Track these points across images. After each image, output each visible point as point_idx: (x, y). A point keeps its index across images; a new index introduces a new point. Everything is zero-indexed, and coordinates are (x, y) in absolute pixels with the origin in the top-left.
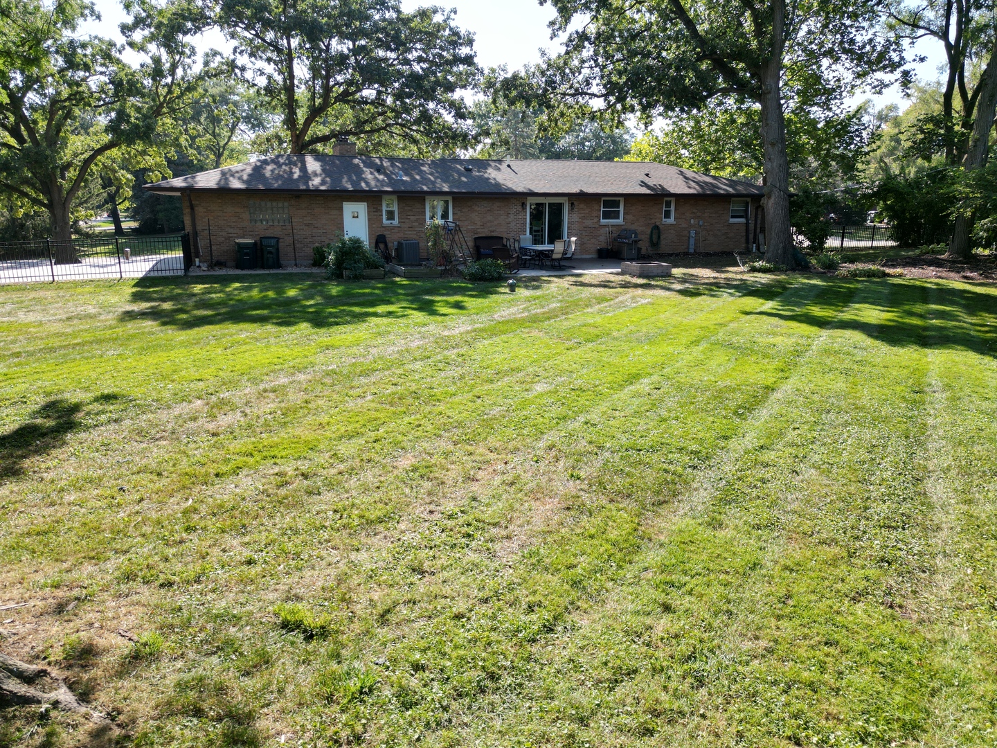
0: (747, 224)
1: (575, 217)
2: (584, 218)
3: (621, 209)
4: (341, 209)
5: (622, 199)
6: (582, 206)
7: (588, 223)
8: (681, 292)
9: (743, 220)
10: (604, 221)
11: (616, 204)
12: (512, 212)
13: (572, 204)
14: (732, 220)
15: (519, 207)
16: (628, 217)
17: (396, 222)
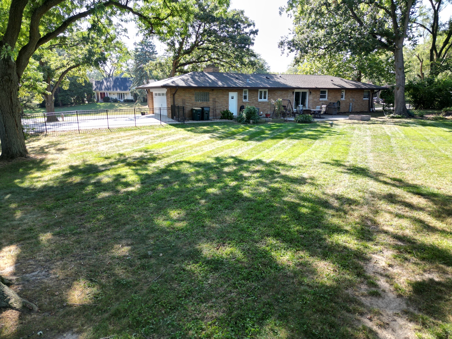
0: (369, 100)
1: (311, 98)
2: (314, 98)
3: (327, 94)
4: (228, 95)
5: (327, 90)
6: (314, 93)
7: (315, 100)
8: (400, 125)
9: (367, 99)
10: (321, 99)
11: (324, 92)
12: (289, 95)
13: (310, 92)
14: (364, 99)
15: (292, 94)
16: (329, 97)
17: (247, 100)
